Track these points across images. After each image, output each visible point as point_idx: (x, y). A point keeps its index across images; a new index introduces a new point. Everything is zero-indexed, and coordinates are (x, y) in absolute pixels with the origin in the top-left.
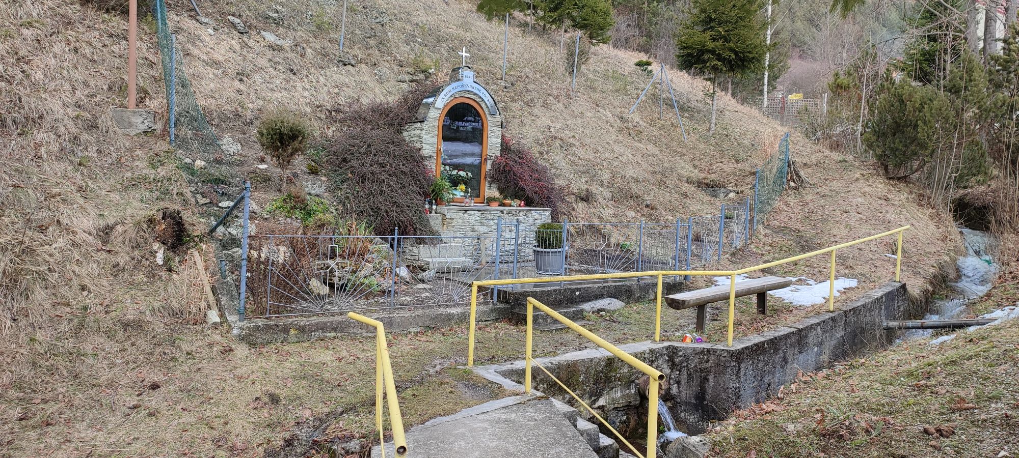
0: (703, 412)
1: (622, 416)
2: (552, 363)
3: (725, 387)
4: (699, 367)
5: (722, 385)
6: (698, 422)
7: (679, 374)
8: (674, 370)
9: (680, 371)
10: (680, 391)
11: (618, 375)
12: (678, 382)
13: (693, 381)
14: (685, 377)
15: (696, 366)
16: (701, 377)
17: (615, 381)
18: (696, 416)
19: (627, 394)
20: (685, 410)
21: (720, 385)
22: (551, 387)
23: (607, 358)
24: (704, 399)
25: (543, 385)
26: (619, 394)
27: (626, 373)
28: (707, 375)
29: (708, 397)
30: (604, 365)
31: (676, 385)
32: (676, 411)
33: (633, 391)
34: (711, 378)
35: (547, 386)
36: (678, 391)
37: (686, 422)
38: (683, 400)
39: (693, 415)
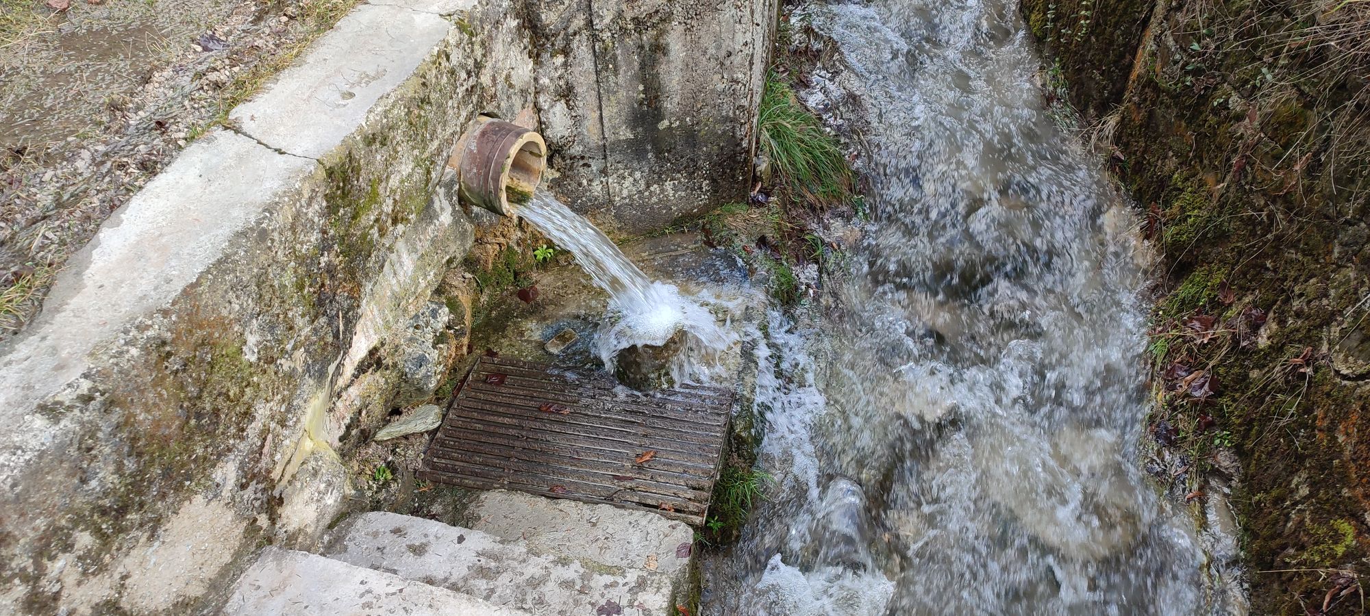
0: (658, 153)
1: (434, 314)
3: (723, 53)
4: (629, 15)
5: (712, 51)
6: (648, 186)
7: (565, 65)
8: (545, 56)
9: (566, 52)
10: (577, 120)
12: (567, 94)
13: (616, 72)
14: (589, 65)
15: (620, 15)
16: (642, 47)
18: (638, 175)
19: (433, 241)
20: (604, 172)
21: (705, 53)
23: (322, 174)
24: (658, 115)
26: (408, 263)
28: (662, 33)
29: (671, 105)
31: (561, 106)
32: (574, 185)
34: (675, 41)
36: (571, 122)
37: (611, 202)
38: (592, 145)
39: (630, 175)
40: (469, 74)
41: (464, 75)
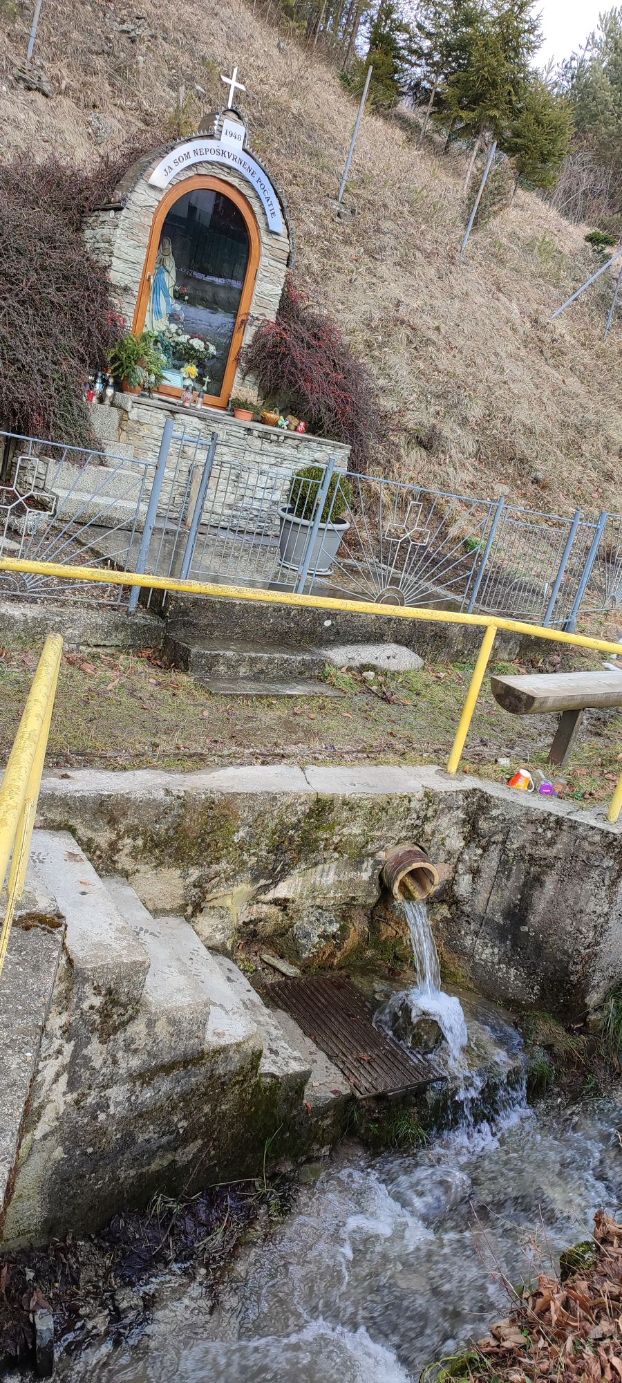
0: (514, 945)
1: (331, 922)
2: (168, 792)
3: (577, 908)
4: (528, 851)
5: (571, 902)
6: (499, 963)
7: (481, 856)
8: (473, 845)
9: (485, 849)
10: (474, 892)
11: (336, 839)
12: (475, 873)
13: (508, 878)
14: (494, 864)
15: (523, 848)
16: (528, 873)
17: (325, 849)
18: (496, 950)
19: (351, 880)
20: (476, 933)
21: (566, 901)
22: (156, 846)
23: (314, 798)
24: (523, 920)
25: (134, 839)
26: (331, 878)
27: (356, 836)
28: (544, 873)
29: (534, 919)
30: (303, 813)
31: (468, 877)
32: (456, 930)
33: (365, 876)
34: (550, 882)
35: (145, 844)
36: (470, 890)
37: (473, 956)
38: (477, 912)
39: (492, 947)
40: (418, 818)
41: (414, 816)
